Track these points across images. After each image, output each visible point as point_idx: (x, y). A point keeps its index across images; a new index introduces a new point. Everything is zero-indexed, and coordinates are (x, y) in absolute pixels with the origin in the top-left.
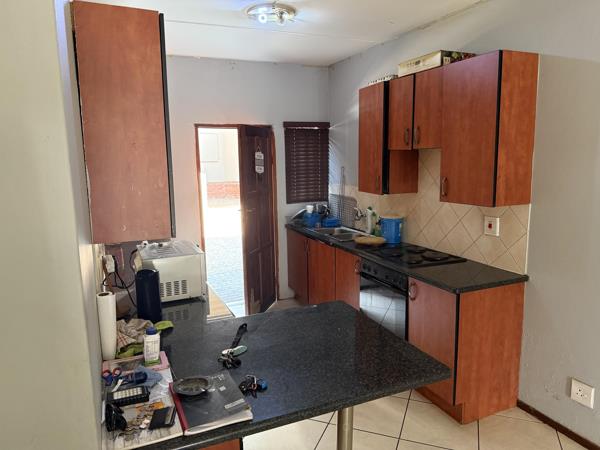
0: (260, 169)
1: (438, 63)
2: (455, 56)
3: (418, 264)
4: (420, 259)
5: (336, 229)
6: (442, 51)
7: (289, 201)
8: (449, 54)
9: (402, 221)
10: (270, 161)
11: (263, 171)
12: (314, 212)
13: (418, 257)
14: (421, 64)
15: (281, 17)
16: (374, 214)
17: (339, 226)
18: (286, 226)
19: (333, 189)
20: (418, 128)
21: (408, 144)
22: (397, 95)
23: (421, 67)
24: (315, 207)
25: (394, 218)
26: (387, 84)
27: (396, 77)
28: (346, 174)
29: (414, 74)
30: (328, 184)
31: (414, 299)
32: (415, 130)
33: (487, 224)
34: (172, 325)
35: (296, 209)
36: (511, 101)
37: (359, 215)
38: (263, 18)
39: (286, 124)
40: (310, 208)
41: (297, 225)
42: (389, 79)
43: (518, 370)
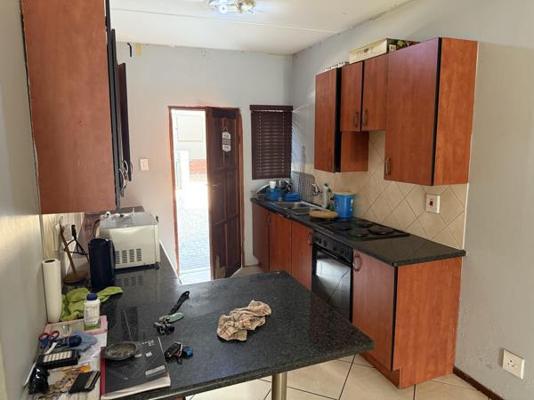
0: (226, 148)
1: (385, 51)
2: (400, 44)
3: (364, 237)
4: (367, 232)
5: (296, 203)
6: (388, 40)
7: (254, 177)
8: (395, 42)
9: (353, 197)
10: (237, 140)
11: (229, 149)
12: (276, 187)
13: (365, 231)
14: (369, 52)
15: (240, 8)
16: (329, 191)
17: (299, 200)
18: (252, 200)
19: (295, 167)
20: (366, 111)
21: (357, 126)
22: (348, 81)
23: (370, 55)
24: (277, 183)
25: (346, 194)
26: (339, 71)
27: (347, 63)
28: (306, 153)
29: (363, 61)
30: (290, 162)
31: (358, 270)
32: (364, 113)
33: (428, 202)
34: (121, 291)
35: (260, 184)
36: (450, 87)
37: (317, 191)
38: (223, 9)
39: (252, 107)
40: (273, 184)
41: (262, 199)
42: (341, 65)
43: (454, 339)
